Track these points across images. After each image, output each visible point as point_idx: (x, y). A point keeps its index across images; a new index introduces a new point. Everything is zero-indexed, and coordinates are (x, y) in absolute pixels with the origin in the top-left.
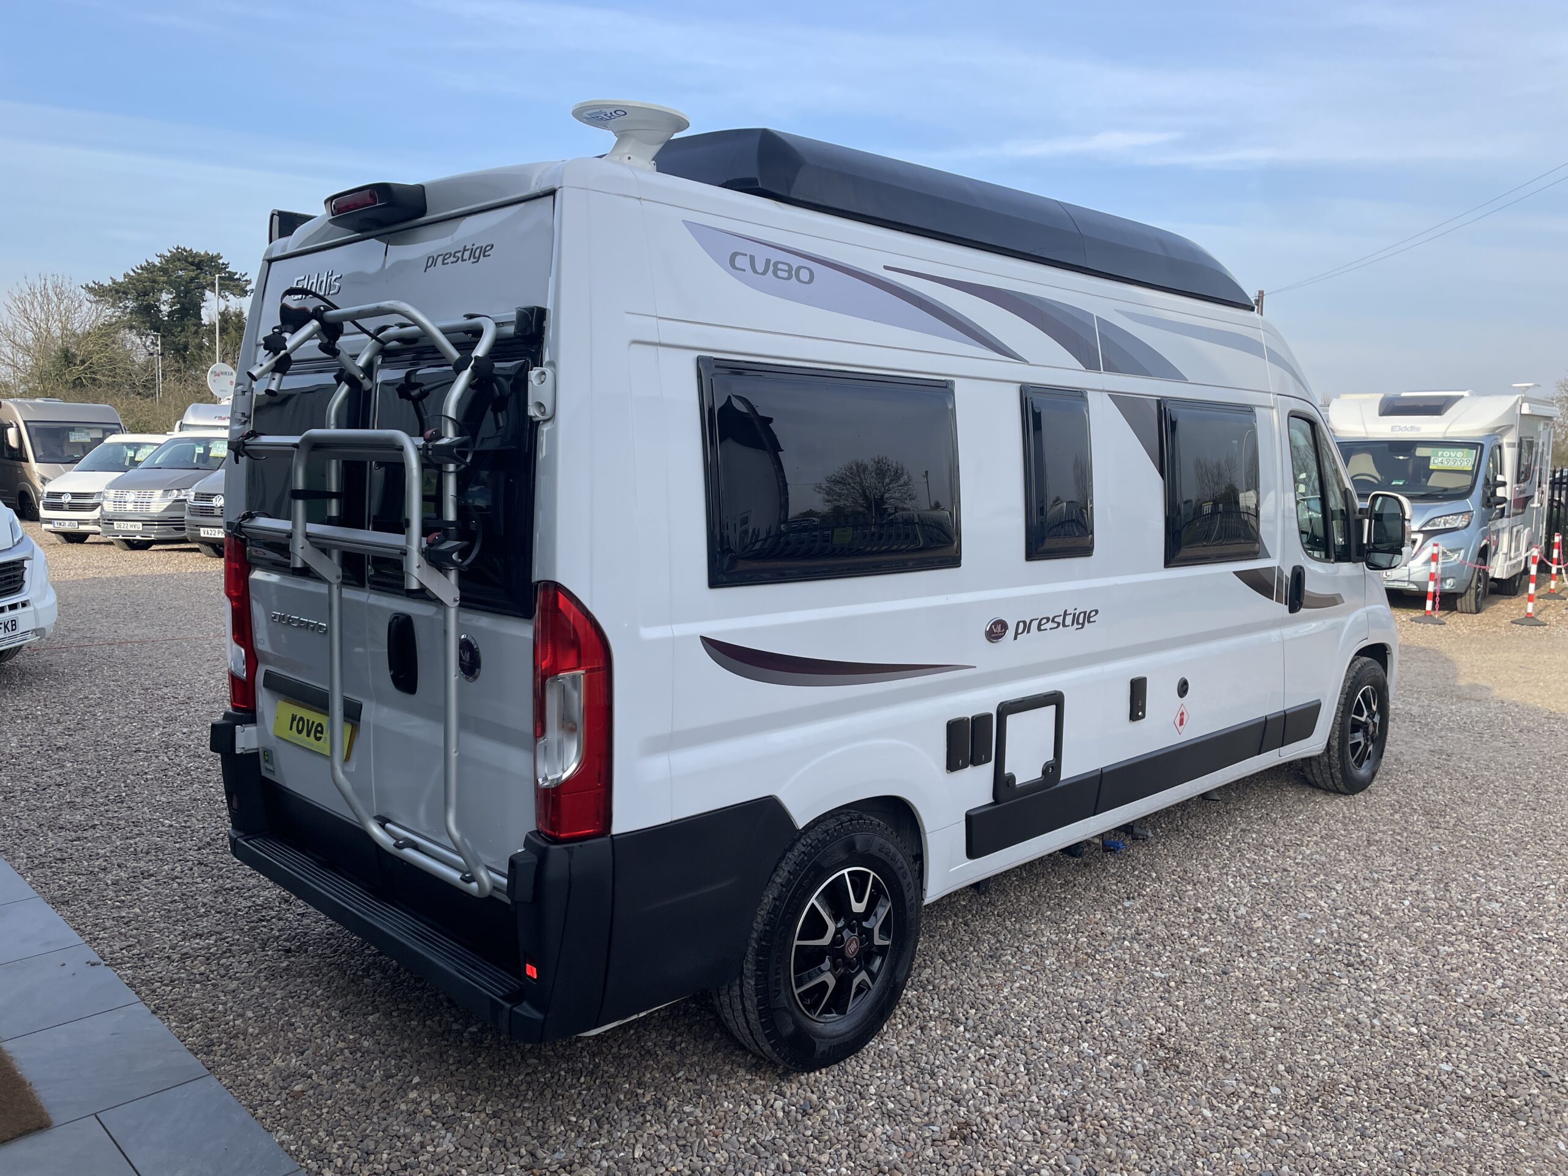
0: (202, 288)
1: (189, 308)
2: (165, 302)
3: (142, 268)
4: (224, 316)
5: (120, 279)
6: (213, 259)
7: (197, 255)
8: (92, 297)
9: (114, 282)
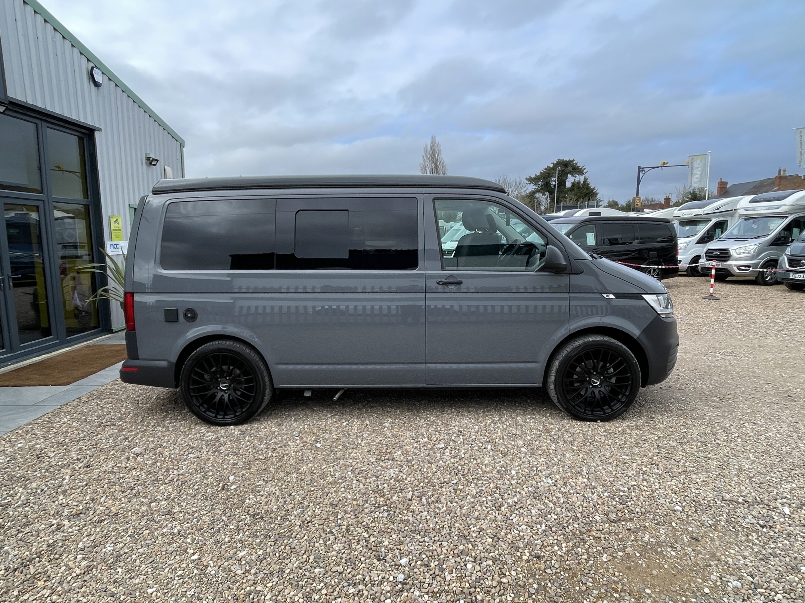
0: (567, 174)
1: (562, 183)
2: (554, 181)
3: (545, 169)
4: (573, 184)
5: (538, 174)
6: (571, 162)
7: (566, 161)
8: (527, 182)
9: (536, 175)
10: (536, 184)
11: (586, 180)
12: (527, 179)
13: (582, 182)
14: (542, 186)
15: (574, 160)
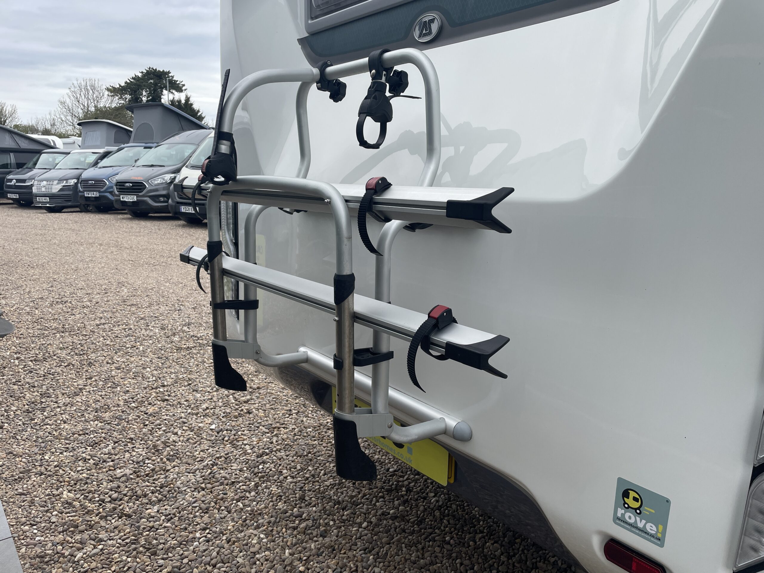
0: (162, 89)
1: (156, 98)
2: (145, 96)
3: (133, 78)
5: (123, 84)
6: (165, 73)
8: (110, 93)
10: (121, 98)
11: (187, 99)
12: (108, 89)
13: (183, 101)
14: (129, 101)
15: (169, 72)
